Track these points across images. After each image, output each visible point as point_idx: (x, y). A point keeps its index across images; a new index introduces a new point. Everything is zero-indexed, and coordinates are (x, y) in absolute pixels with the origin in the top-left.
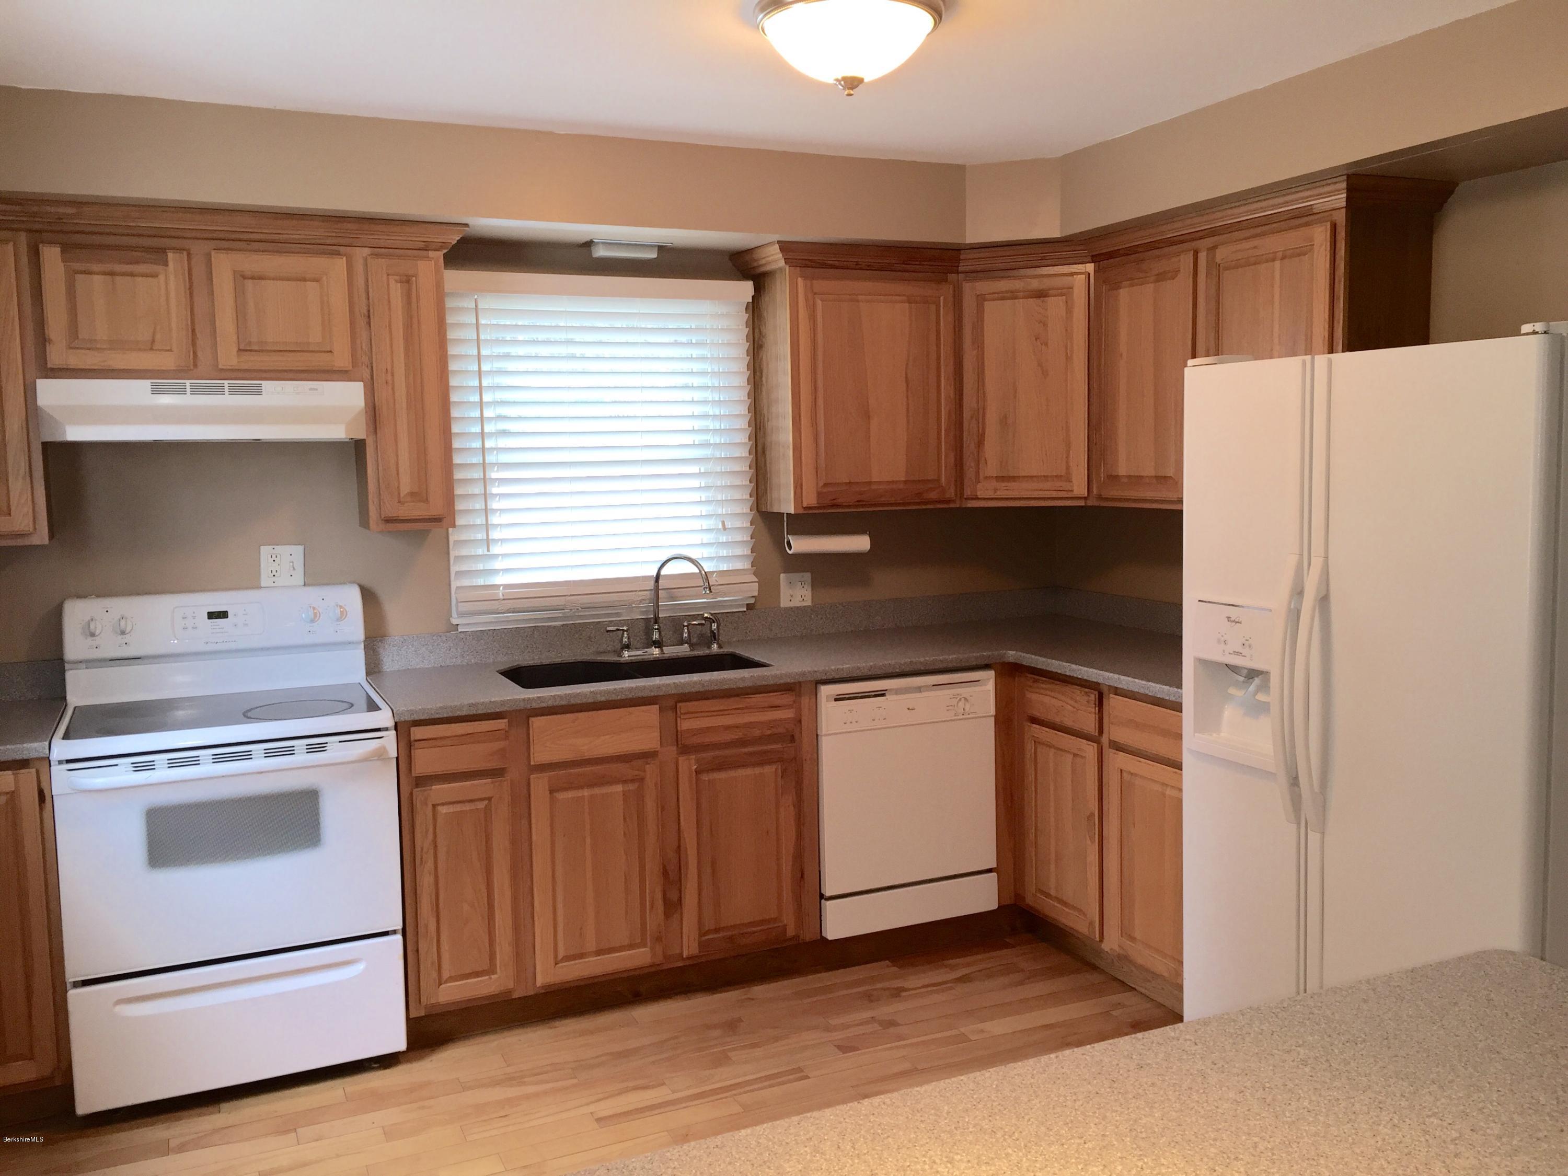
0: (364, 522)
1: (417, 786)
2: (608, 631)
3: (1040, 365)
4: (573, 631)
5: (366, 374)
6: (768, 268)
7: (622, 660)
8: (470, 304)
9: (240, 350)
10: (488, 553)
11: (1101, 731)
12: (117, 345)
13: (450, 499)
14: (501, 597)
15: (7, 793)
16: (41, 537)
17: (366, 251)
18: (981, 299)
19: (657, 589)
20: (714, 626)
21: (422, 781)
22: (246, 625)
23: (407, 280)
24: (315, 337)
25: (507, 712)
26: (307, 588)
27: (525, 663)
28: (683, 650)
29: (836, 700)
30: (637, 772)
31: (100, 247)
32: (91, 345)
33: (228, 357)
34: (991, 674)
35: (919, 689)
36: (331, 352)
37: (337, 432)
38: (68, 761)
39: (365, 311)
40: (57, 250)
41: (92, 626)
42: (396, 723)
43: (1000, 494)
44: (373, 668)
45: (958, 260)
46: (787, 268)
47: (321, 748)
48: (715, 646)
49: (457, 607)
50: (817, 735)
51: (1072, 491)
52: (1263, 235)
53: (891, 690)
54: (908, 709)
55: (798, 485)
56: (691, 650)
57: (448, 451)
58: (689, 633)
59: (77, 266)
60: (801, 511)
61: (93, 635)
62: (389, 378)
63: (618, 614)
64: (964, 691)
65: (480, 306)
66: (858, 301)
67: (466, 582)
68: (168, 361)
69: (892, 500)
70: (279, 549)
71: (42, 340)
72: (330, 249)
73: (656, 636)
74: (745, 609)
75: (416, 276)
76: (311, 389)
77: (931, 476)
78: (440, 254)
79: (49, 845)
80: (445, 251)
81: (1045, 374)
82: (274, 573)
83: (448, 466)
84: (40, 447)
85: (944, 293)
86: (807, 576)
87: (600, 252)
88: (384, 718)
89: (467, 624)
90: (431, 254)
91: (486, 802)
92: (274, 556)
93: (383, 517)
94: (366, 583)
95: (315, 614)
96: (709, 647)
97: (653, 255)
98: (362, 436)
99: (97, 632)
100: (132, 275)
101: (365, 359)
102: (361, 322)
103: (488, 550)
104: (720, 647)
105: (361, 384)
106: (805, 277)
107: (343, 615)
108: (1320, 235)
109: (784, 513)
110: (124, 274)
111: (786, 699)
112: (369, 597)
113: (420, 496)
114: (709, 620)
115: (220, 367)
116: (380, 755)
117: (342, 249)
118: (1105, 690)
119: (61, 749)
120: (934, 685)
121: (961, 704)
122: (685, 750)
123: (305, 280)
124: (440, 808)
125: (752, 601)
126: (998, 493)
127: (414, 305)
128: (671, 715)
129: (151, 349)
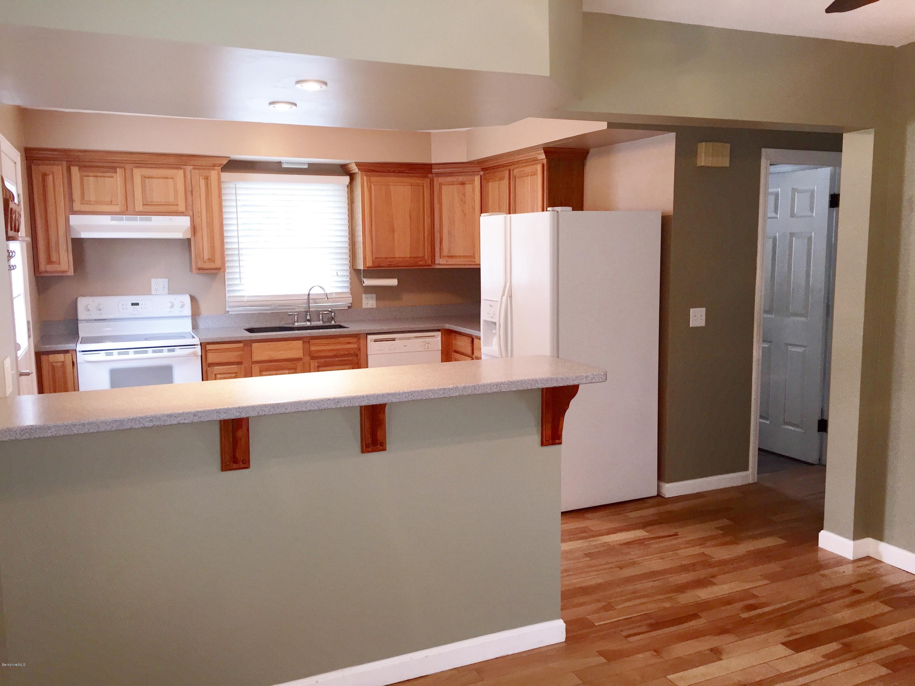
0: (191, 271)
1: (209, 367)
2: (289, 315)
3: (463, 211)
4: (275, 315)
5: (191, 213)
6: (352, 172)
7: (294, 326)
8: (232, 185)
9: (144, 205)
10: (240, 283)
11: (473, 353)
12: (98, 203)
13: (223, 262)
14: (246, 300)
15: (61, 362)
16: (71, 273)
17: (191, 167)
18: (441, 184)
19: (309, 299)
20: (333, 314)
21: (211, 365)
22: (146, 308)
23: (207, 178)
24: (171, 199)
25: (242, 341)
26: (169, 295)
27: (255, 327)
28: (320, 323)
29: (374, 341)
30: (294, 366)
31: (93, 167)
32: (89, 203)
33: (139, 207)
34: (440, 333)
35: (409, 338)
36: (178, 205)
37: (179, 235)
38: (83, 351)
39: (190, 189)
40: (77, 168)
41: (88, 307)
42: (201, 343)
43: (448, 263)
44: (195, 327)
45: (431, 169)
46: (360, 172)
47: (173, 351)
48: (333, 322)
49: (228, 304)
50: (367, 355)
51: (475, 262)
52: (527, 166)
53: (397, 338)
54: (405, 346)
55: (365, 258)
56: (323, 323)
57: (222, 243)
58: (322, 317)
59: (85, 174)
60: (366, 269)
61: (88, 310)
62: (200, 215)
63: (294, 309)
64: (428, 340)
65: (237, 187)
66: (389, 185)
67: (232, 294)
68: (117, 209)
69: (404, 265)
70: (159, 280)
71: (71, 200)
72: (177, 167)
73: (308, 318)
74: (347, 308)
75: (210, 176)
76: (170, 219)
77: (421, 255)
78: (220, 168)
79: (76, 382)
80: (221, 167)
81: (465, 214)
82: (157, 289)
83: (223, 250)
84: (70, 240)
85: (427, 181)
86: (374, 295)
87: (285, 166)
88: (197, 341)
89: (233, 311)
90: (216, 168)
91: (235, 374)
92: (156, 283)
93: (197, 267)
94: (193, 294)
95: (172, 305)
96: (331, 323)
97: (306, 167)
98: (189, 237)
99: (90, 309)
100: (105, 177)
101: (190, 208)
102: (189, 194)
103: (240, 282)
104: (335, 322)
105: (189, 217)
106: (367, 176)
107: (183, 306)
108: (539, 168)
109: (361, 270)
110: (100, 177)
111: (354, 340)
112: (193, 299)
113: (212, 260)
114: (331, 312)
115: (136, 211)
116: (195, 354)
117: (182, 166)
118: (474, 337)
119: (80, 347)
120: (415, 337)
121: (427, 345)
122: (313, 358)
123: (167, 178)
124: (217, 375)
125: (350, 305)
126: (448, 262)
127: (209, 187)
128: (308, 345)
129: (111, 204)
